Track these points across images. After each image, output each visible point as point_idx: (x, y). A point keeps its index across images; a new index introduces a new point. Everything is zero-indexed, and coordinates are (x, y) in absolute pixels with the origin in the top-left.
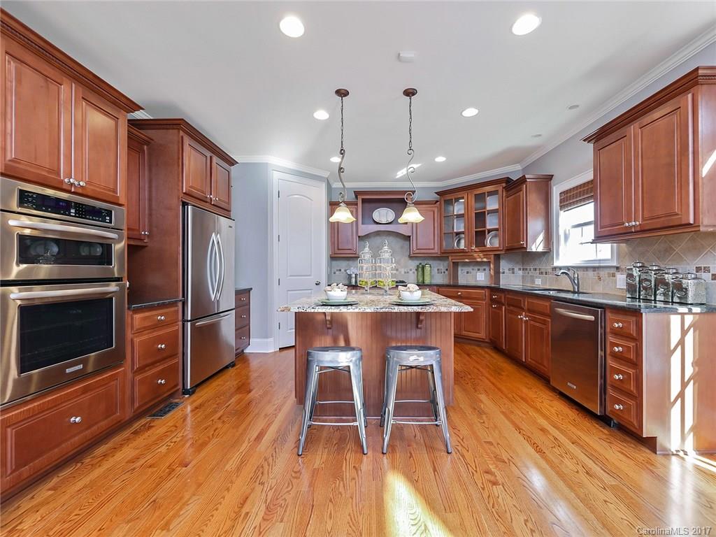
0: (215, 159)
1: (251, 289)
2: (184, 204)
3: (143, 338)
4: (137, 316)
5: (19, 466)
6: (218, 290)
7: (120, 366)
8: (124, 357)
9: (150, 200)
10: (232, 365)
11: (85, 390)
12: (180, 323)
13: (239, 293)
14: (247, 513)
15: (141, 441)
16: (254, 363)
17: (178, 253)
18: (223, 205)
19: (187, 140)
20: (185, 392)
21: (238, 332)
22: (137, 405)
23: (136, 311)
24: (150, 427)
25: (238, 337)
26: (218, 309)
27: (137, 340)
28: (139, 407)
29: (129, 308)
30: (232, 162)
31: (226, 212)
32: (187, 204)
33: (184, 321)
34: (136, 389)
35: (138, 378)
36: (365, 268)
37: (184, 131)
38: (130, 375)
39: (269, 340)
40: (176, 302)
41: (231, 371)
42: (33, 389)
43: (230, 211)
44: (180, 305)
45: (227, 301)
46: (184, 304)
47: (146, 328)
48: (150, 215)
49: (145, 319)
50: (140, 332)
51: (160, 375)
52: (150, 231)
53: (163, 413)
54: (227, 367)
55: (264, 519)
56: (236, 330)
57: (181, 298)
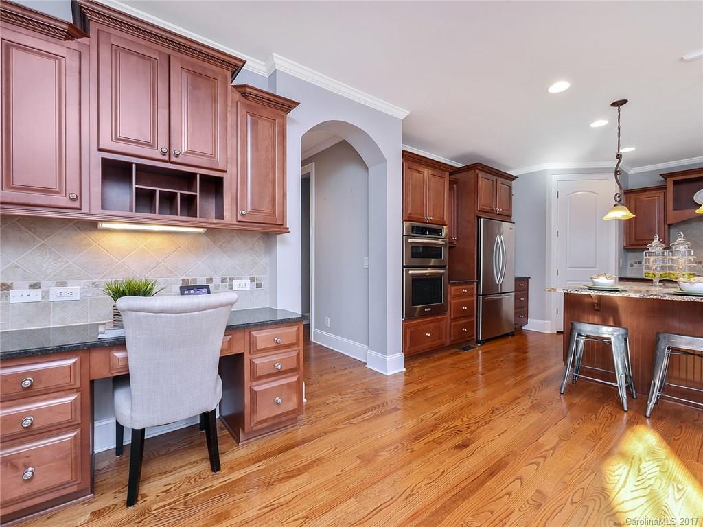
0: (500, 180)
1: (530, 277)
2: (479, 218)
3: (455, 301)
4: (453, 288)
5: (411, 346)
6: (501, 276)
7: (444, 314)
8: (446, 311)
9: (457, 218)
10: (512, 334)
11: (432, 322)
12: (475, 296)
13: (518, 280)
14: (518, 403)
15: (455, 358)
16: (530, 338)
17: (474, 250)
18: (506, 213)
19: (481, 174)
20: (478, 342)
21: (517, 310)
22: (452, 339)
23: (453, 285)
24: (459, 354)
25: (517, 314)
26: (501, 290)
27: (452, 302)
28: (454, 341)
29: (449, 283)
30: (512, 178)
31: (507, 217)
32: (480, 218)
33: (478, 295)
34: (452, 329)
35: (453, 324)
36: (651, 260)
37: (478, 169)
38: (449, 321)
39: (546, 322)
40: (473, 282)
41: (510, 338)
42: (416, 314)
43: (511, 216)
44: (475, 283)
45: (509, 285)
46: (478, 283)
47: (457, 296)
48: (458, 227)
49: (456, 290)
50: (454, 297)
51: (464, 326)
52: (457, 238)
53: (465, 349)
54: (507, 335)
55: (529, 408)
56: (515, 309)
57: (476, 279)
